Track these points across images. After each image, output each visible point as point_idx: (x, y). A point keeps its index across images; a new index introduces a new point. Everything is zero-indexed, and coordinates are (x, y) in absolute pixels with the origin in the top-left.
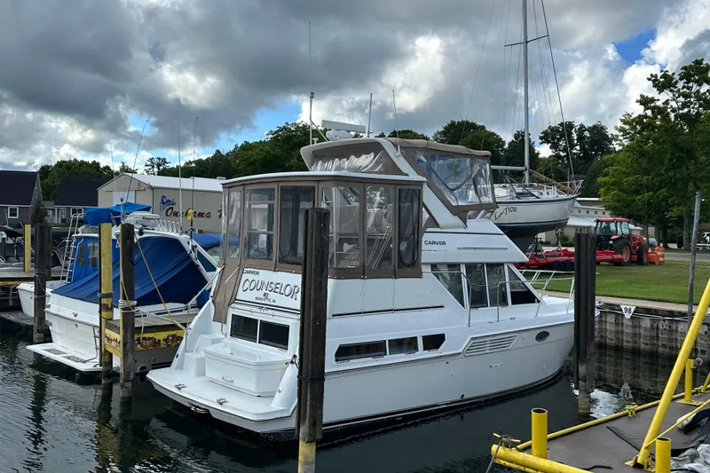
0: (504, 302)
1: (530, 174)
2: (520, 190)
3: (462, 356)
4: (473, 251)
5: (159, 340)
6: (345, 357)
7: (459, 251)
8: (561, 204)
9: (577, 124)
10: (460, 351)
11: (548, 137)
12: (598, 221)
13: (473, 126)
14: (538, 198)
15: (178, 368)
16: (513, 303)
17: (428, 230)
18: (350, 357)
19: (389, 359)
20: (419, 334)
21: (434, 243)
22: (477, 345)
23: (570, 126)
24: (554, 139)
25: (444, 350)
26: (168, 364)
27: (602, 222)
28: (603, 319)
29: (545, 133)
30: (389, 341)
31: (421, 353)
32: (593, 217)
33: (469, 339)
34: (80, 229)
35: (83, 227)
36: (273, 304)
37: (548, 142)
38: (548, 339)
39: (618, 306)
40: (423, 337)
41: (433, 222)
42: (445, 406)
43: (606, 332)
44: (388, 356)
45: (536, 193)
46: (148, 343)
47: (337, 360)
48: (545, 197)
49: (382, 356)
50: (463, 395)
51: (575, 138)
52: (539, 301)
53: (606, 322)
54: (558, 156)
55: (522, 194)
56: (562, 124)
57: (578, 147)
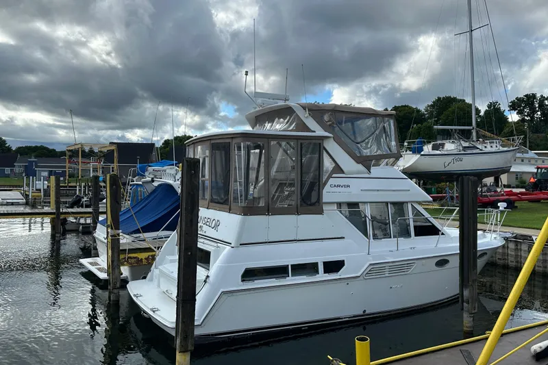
0: (407, 234)
1: (477, 132)
2: (467, 144)
3: (361, 278)
4: (376, 193)
5: (142, 259)
6: (251, 278)
7: (363, 192)
8: (503, 155)
9: (538, 95)
10: (359, 275)
11: (514, 106)
12: (538, 168)
13: (454, 100)
14: (481, 150)
15: (149, 281)
16: (416, 235)
17: (334, 175)
18: (254, 278)
19: (291, 280)
20: (320, 260)
21: (339, 186)
22: (376, 270)
23: (534, 96)
24: (520, 106)
25: (342, 274)
26: (145, 278)
27: (541, 168)
28: (519, 247)
29: (513, 102)
30: (292, 265)
31: (322, 276)
32: (534, 165)
33: (368, 264)
34: (134, 179)
35: (137, 177)
36: (205, 234)
37: (515, 109)
38: (447, 266)
39: (530, 237)
40: (324, 263)
41: (338, 169)
42: (347, 319)
43: (521, 258)
44: (290, 277)
45: (480, 147)
46: (133, 261)
47: (243, 281)
48: (489, 149)
49: (285, 277)
50: (365, 311)
51: (537, 106)
52: (443, 234)
53: (521, 250)
54: (523, 120)
55: (468, 147)
56: (526, 96)
57: (539, 113)
